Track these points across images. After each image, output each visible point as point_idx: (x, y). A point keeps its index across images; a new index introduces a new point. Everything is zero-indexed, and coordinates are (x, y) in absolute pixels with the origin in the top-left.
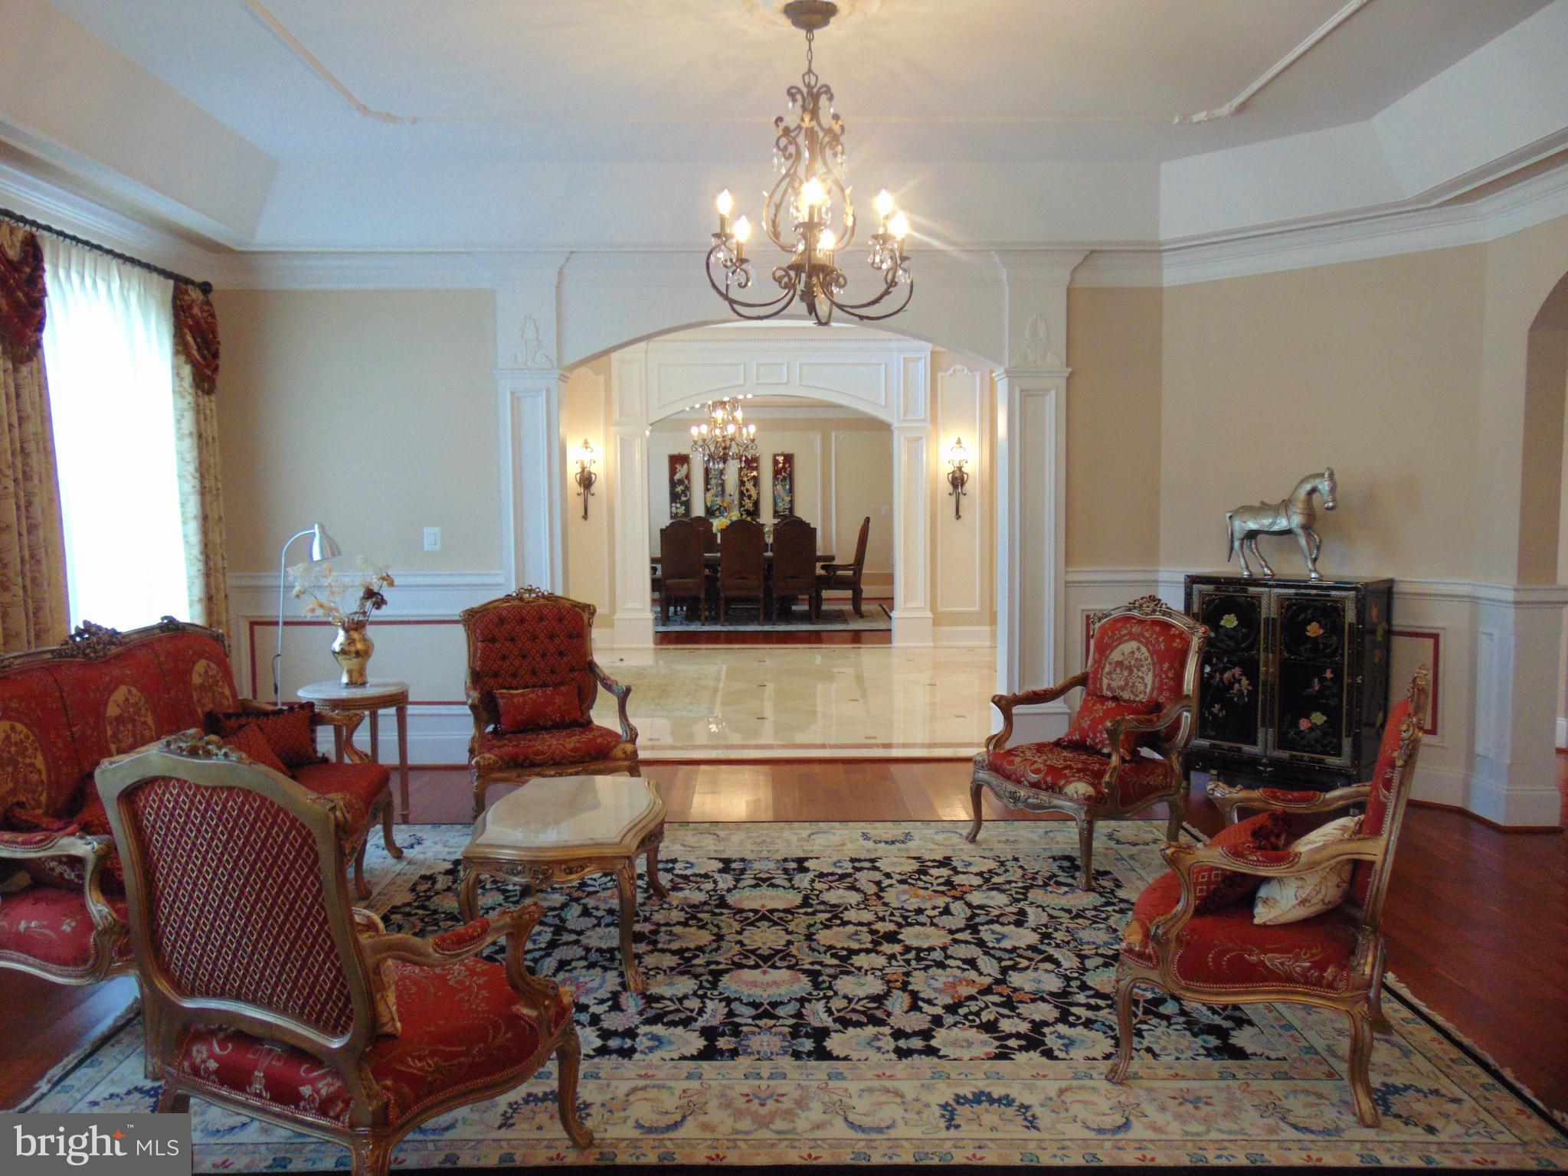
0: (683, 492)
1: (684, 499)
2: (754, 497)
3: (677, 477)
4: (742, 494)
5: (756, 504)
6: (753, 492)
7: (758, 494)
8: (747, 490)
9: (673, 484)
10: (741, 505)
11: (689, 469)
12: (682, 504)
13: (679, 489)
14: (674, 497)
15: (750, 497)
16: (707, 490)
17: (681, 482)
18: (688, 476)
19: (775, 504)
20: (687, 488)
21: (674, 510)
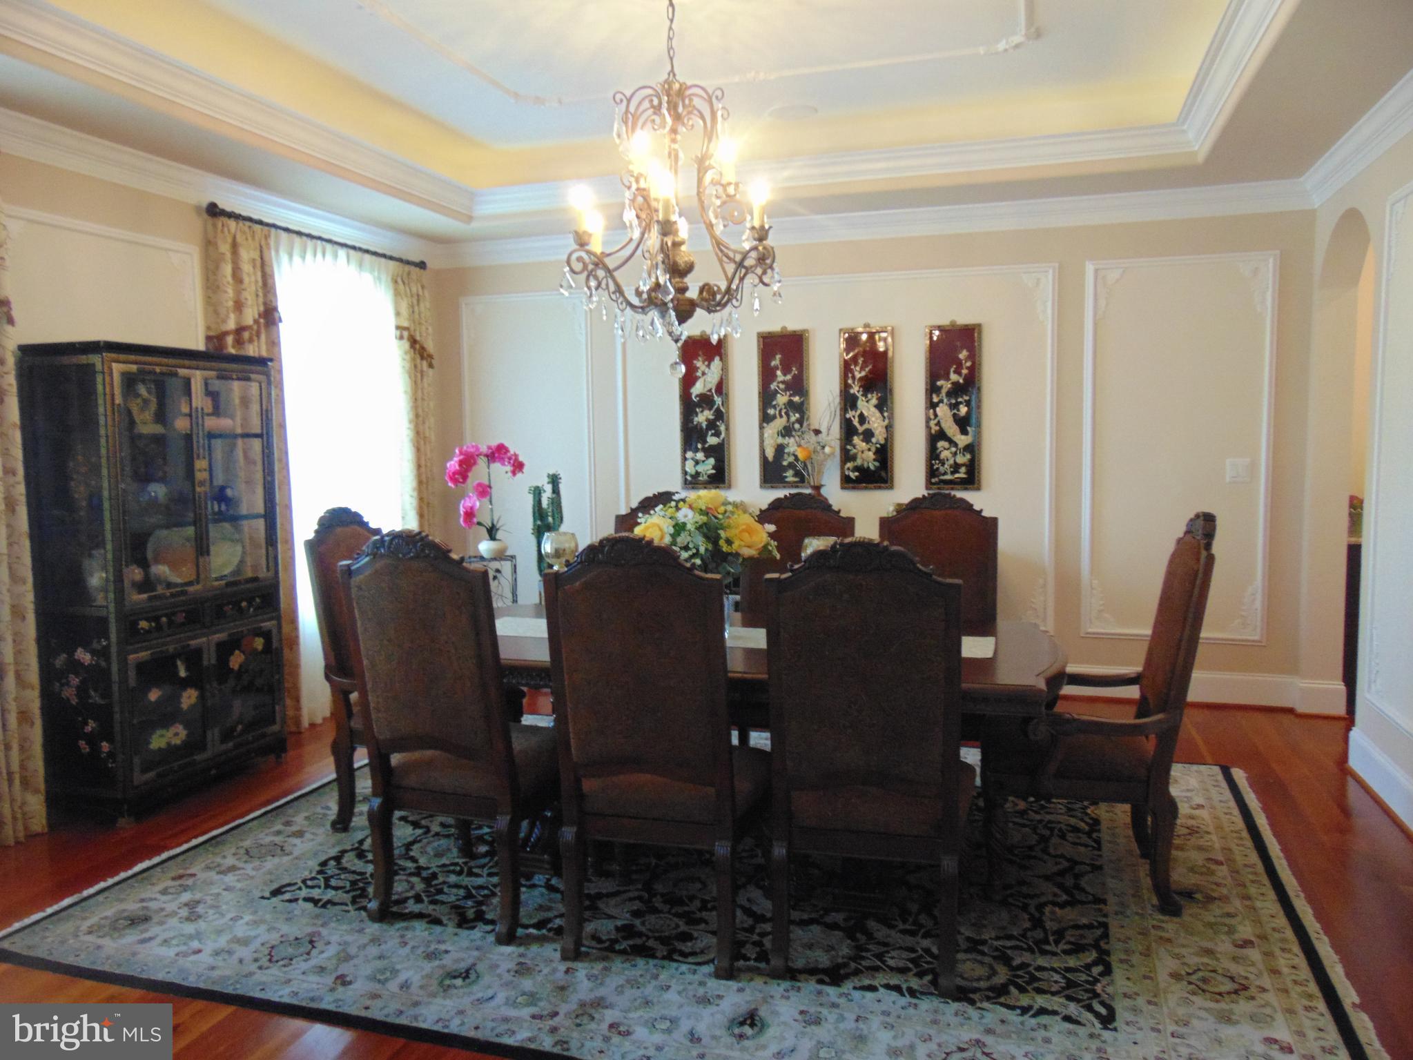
0: (712, 425)
1: (712, 440)
2: (879, 436)
3: (698, 389)
4: (848, 431)
5: (884, 454)
6: (876, 423)
7: (889, 428)
8: (862, 419)
9: (689, 406)
10: (847, 456)
11: (725, 369)
12: (711, 451)
13: (703, 417)
14: (691, 436)
15: (868, 436)
16: (765, 419)
17: (706, 400)
18: (721, 388)
19: (933, 455)
20: (719, 415)
21: (690, 467)
